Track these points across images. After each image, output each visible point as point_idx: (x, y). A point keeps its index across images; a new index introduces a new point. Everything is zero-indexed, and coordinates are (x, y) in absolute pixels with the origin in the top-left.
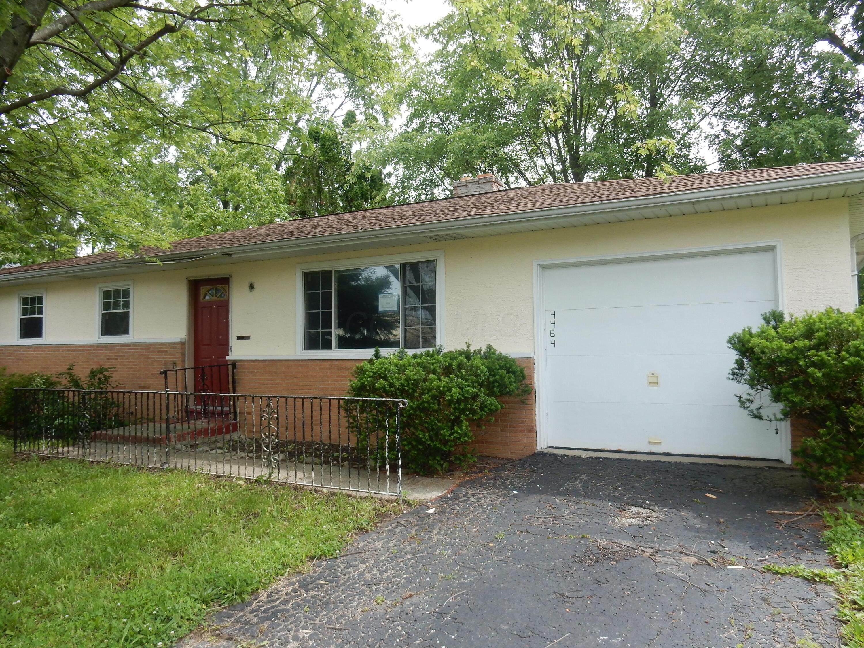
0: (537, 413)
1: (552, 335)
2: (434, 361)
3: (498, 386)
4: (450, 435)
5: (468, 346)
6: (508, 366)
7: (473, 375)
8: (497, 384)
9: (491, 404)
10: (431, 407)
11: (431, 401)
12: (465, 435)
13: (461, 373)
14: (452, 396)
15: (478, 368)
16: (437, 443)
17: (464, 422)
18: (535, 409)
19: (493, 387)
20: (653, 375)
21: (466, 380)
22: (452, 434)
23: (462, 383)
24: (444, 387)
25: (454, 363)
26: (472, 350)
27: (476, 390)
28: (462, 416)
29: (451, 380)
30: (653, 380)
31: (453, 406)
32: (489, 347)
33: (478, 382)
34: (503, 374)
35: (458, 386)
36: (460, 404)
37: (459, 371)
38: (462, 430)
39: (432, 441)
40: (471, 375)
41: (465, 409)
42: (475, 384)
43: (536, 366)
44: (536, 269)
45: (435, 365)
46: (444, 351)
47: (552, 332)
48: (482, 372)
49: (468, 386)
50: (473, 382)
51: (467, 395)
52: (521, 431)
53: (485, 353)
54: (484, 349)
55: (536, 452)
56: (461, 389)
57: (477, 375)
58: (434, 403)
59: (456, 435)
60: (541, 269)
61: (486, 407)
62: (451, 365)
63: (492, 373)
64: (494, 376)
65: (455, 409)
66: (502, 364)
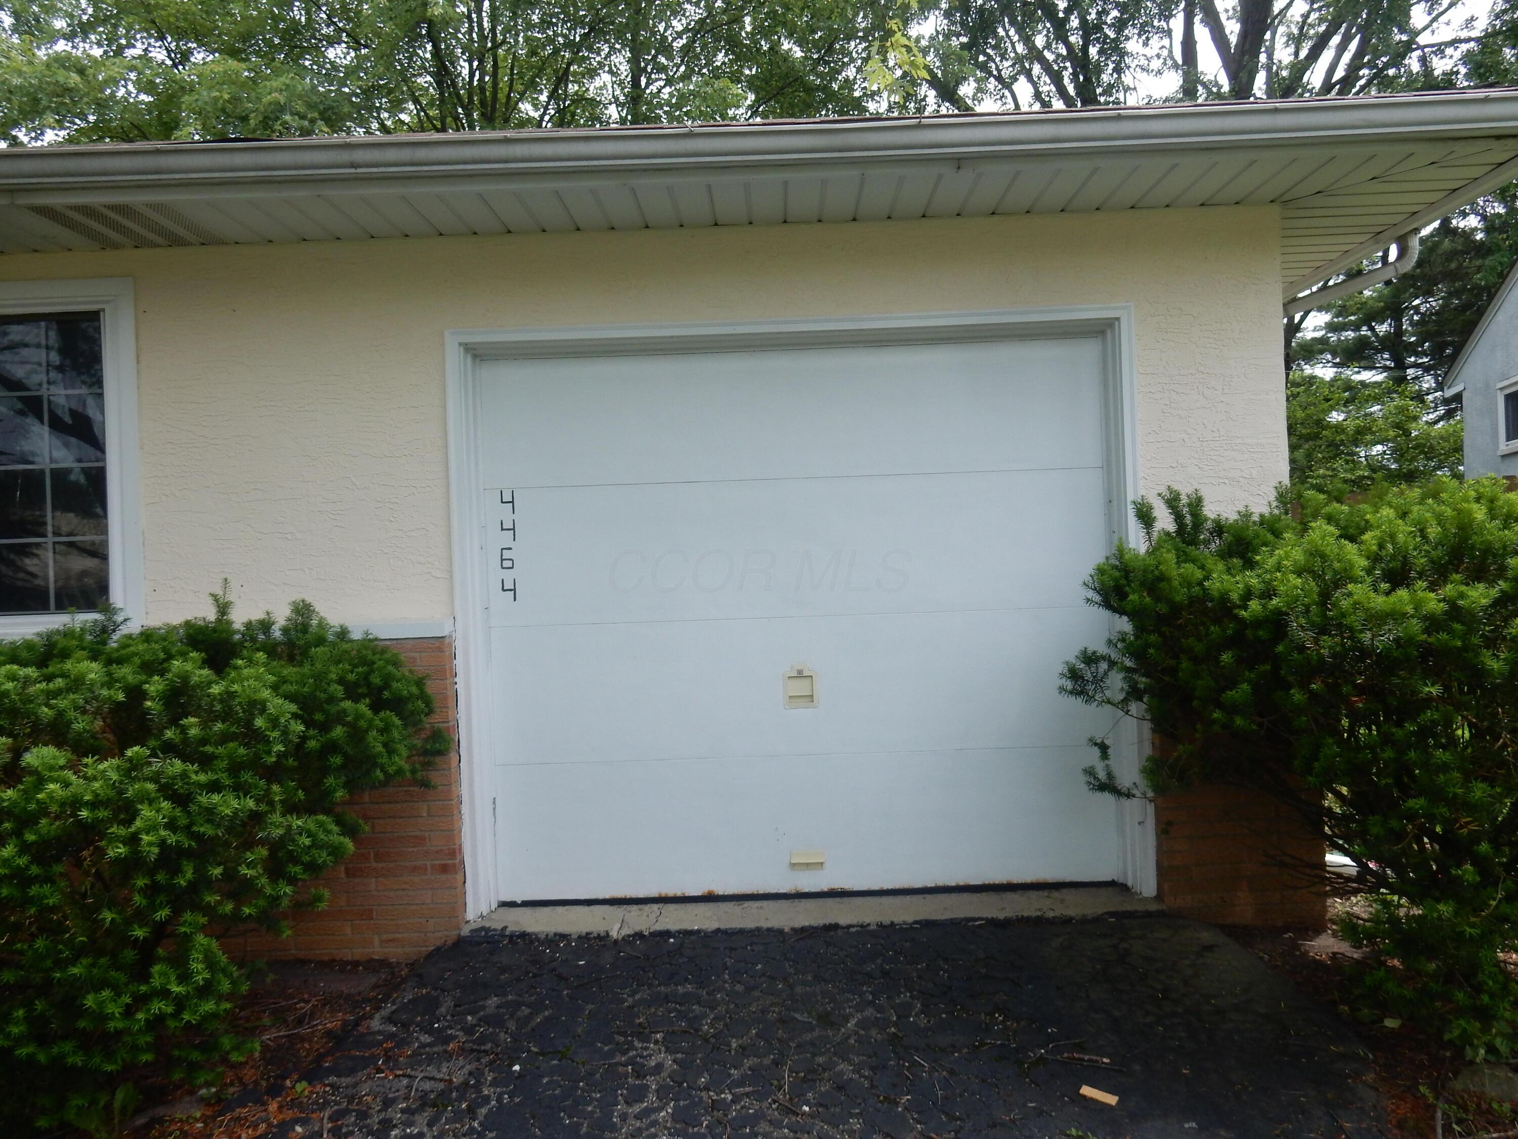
0: (465, 809)
1: (506, 563)
2: (59, 682)
3: (343, 767)
4: (129, 1012)
5: (223, 608)
6: (376, 680)
7: (232, 737)
8: (337, 760)
9: (316, 845)
10: (30, 901)
11: (35, 870)
12: (206, 990)
13: (184, 730)
14: (133, 840)
15: (256, 706)
16: (68, 1047)
17: (201, 939)
18: (459, 797)
19: (325, 771)
20: (800, 675)
21: (206, 762)
22: (141, 1001)
23: (184, 775)
24: (93, 805)
25: (155, 686)
26: (239, 618)
27: (251, 803)
28: (188, 916)
29: (132, 769)
30: (800, 687)
31: (140, 882)
32: (303, 610)
33: (255, 764)
34: (359, 716)
35: (168, 791)
36: (176, 871)
37: (174, 721)
38: (184, 977)
39: (42, 1039)
40: (225, 738)
41: (202, 882)
42: (247, 777)
43: (459, 663)
44: (454, 358)
45: (62, 703)
46: (124, 630)
47: (507, 554)
48: (274, 722)
49: (214, 787)
50: (235, 769)
51: (207, 830)
52: (415, 869)
53: (285, 630)
54: (282, 616)
55: (465, 931)
56: (182, 800)
57: (252, 736)
58: (48, 879)
59: (158, 1006)
60: (469, 359)
61: (295, 861)
62: (136, 694)
63: (319, 717)
64: (325, 728)
65: (152, 890)
66: (351, 677)
